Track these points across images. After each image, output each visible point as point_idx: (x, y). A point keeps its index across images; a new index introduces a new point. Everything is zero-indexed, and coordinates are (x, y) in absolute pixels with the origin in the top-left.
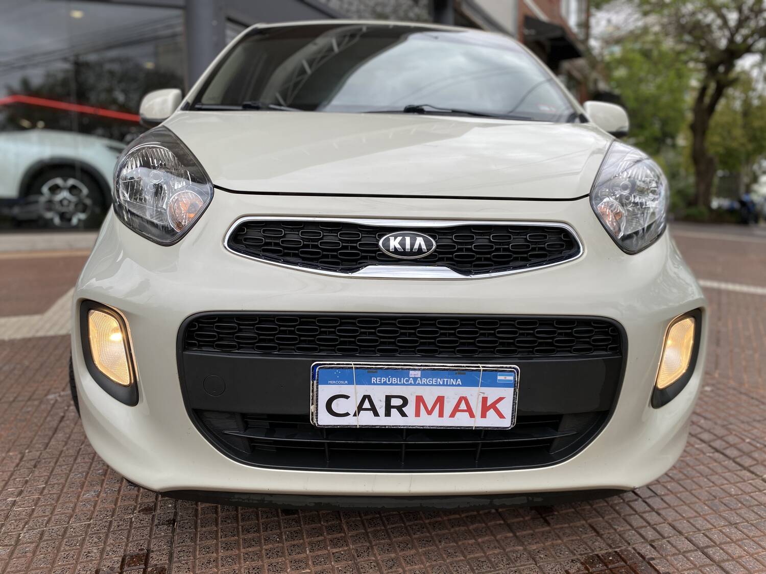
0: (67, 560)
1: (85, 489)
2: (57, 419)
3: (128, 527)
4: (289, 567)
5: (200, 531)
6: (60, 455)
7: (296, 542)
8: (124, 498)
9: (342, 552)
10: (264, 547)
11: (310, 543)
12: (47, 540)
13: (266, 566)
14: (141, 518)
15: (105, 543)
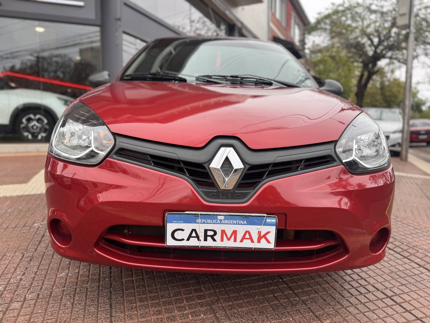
0: (54, 308)
1: (59, 271)
2: (41, 236)
3: (86, 291)
4: (176, 310)
5: (125, 293)
6: (44, 255)
7: (178, 297)
8: (81, 276)
9: (204, 302)
10: (161, 300)
11: (186, 298)
12: (41, 298)
13: (163, 310)
14: (92, 286)
15: (74, 299)
